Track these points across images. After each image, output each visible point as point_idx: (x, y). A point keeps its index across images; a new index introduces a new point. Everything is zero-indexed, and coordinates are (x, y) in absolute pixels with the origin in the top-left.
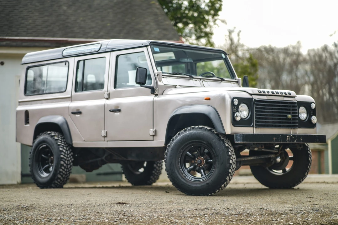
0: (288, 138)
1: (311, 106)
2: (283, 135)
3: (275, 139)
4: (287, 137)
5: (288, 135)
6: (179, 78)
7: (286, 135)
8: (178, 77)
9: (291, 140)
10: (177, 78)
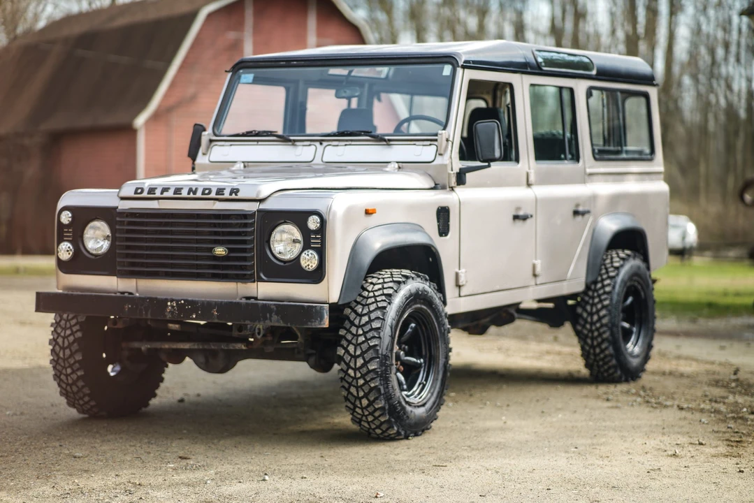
0: (173, 307)
1: (306, 220)
2: (156, 298)
3: (129, 308)
4: (169, 304)
5: (172, 301)
6: (260, 143)
7: (167, 300)
8: (258, 141)
9: (179, 314)
10: (256, 143)
